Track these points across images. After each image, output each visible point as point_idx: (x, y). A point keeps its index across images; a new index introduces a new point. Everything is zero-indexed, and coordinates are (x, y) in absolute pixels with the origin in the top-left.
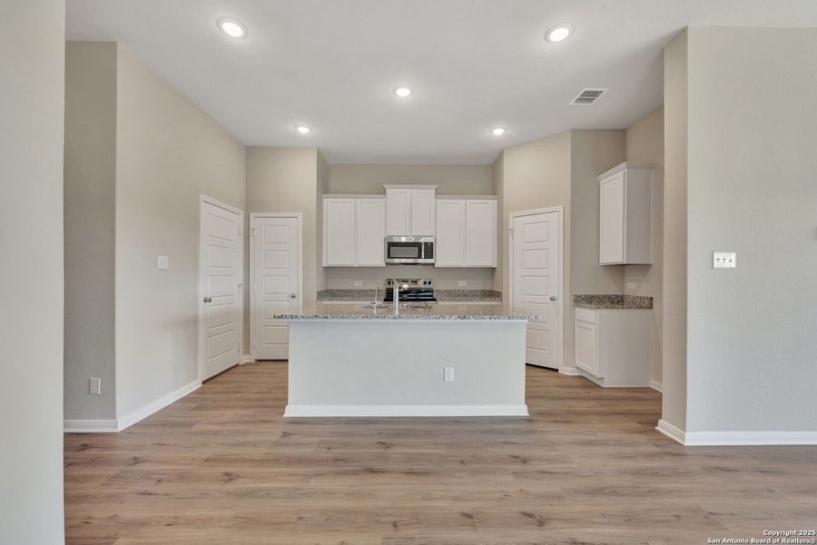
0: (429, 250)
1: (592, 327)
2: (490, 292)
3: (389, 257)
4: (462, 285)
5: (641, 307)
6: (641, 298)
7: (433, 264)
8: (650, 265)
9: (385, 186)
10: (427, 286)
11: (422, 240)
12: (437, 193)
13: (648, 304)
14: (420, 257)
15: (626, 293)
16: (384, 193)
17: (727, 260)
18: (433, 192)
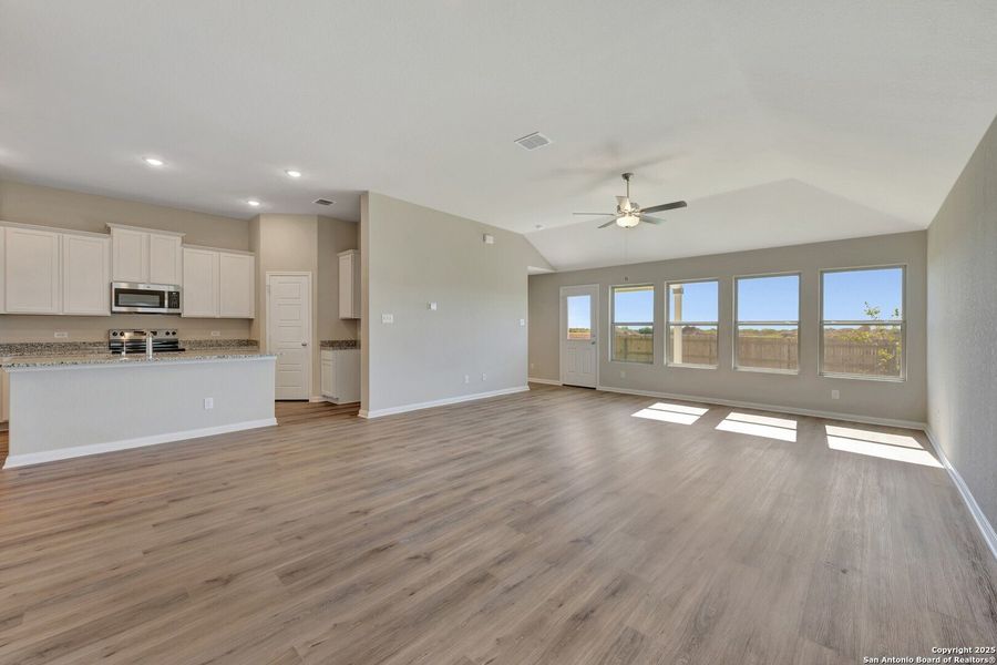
0: (175, 299)
1: (331, 363)
2: (248, 341)
3: (117, 305)
4: (215, 335)
7: (180, 314)
9: (109, 224)
10: (171, 337)
11: (165, 289)
12: (184, 242)
14: (162, 305)
16: (108, 231)
18: (179, 240)
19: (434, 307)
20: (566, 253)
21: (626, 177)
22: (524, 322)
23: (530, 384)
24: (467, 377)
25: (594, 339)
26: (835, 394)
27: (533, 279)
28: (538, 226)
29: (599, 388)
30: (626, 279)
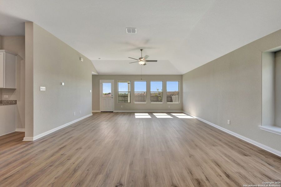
5: (12, 104)
6: (11, 101)
8: (16, 89)
13: (15, 102)
15: (3, 99)
17: (43, 88)
19: (63, 84)
20: (104, 69)
21: (141, 50)
22: (91, 91)
23: (93, 113)
24: (75, 113)
25: (112, 97)
26: (169, 107)
27: (93, 76)
28: (99, 59)
29: (114, 111)
30: (141, 79)
